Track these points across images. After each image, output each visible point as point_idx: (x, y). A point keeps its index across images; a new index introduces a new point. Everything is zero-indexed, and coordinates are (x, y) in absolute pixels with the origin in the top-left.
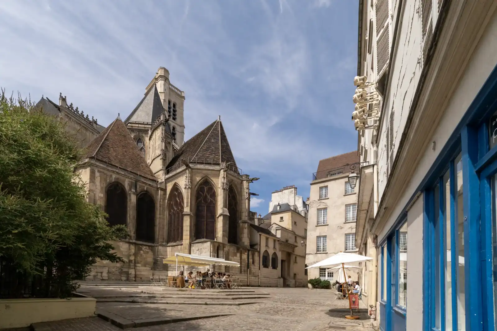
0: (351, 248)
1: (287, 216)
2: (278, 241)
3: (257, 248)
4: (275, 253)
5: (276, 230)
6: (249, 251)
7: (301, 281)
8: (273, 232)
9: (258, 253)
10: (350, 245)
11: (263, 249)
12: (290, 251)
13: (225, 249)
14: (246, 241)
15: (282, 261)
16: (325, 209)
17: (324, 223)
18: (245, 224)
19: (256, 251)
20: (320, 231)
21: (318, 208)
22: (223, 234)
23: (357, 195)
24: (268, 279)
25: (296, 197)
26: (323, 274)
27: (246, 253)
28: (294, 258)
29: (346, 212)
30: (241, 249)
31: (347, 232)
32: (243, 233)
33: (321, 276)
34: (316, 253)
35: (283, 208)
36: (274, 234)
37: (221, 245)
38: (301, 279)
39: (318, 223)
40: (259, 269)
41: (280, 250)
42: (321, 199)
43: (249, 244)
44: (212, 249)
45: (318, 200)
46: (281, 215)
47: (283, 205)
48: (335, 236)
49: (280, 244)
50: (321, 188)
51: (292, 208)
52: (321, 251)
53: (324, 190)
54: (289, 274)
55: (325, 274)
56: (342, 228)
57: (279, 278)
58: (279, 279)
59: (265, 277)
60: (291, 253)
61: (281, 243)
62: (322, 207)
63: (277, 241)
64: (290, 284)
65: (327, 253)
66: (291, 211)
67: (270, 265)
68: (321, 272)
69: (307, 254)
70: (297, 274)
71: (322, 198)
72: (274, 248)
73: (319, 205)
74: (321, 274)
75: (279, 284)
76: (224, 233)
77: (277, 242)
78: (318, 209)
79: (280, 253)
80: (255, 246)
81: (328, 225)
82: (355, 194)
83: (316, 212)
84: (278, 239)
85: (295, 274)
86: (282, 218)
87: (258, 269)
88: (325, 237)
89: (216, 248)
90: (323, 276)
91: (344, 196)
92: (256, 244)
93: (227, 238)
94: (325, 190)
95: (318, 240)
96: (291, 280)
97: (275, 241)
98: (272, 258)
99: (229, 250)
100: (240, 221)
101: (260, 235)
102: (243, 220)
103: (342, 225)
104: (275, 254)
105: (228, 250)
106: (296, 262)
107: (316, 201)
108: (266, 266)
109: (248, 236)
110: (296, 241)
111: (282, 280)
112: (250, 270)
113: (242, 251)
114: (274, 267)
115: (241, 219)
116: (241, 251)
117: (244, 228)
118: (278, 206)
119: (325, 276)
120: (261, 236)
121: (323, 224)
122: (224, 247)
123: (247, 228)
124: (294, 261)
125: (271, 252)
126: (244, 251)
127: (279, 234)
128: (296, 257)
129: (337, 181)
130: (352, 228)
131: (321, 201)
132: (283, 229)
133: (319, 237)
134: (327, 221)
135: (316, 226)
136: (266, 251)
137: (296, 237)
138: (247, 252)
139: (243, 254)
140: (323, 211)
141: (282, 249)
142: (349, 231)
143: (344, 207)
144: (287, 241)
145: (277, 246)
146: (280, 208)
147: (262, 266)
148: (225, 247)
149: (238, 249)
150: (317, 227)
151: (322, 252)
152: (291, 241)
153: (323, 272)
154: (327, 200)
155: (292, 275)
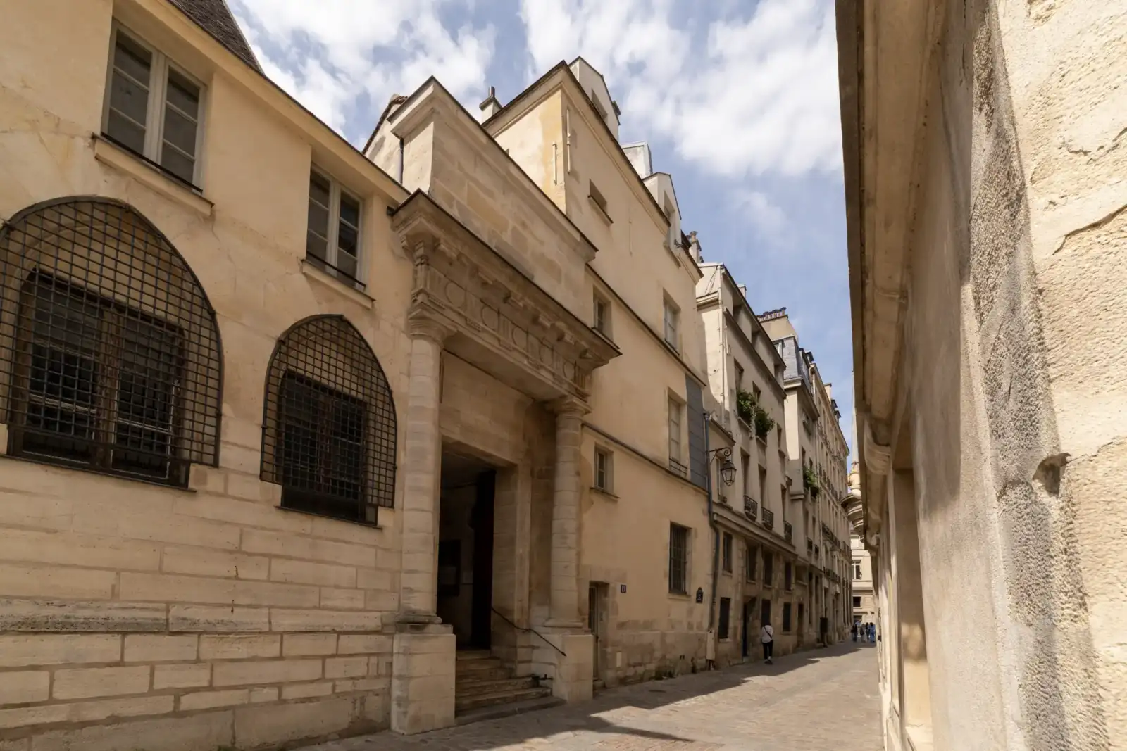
7: (648, 637)
28: (590, 456)
38: (648, 625)
54: (542, 588)
64: (551, 671)
70: (615, 586)
75: (403, 702)
85: (598, 590)
96: (556, 638)
106: (602, 487)
124: (592, 479)
128: (603, 457)
137: (601, 297)
155: (569, 592)
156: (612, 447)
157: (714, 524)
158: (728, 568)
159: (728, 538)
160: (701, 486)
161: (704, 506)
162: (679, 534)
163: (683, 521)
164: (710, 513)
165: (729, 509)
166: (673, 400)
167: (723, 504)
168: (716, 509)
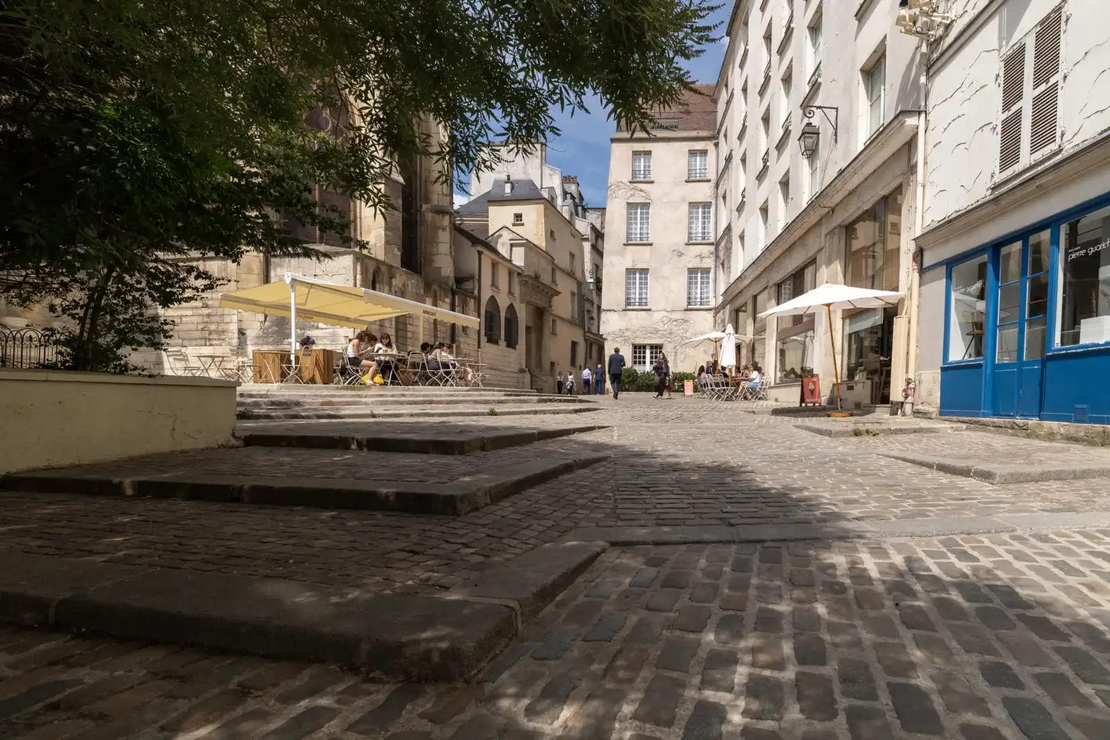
0: (699, 300)
1: (533, 214)
2: (519, 274)
3: (474, 289)
4: (512, 304)
5: (512, 245)
6: (454, 293)
8: (503, 250)
9: (475, 301)
10: (696, 294)
11: (486, 295)
12: (543, 304)
13: (394, 280)
14: (445, 265)
15: (528, 328)
16: (646, 206)
17: (641, 239)
18: (441, 216)
19: (470, 297)
20: (634, 258)
21: (630, 201)
22: (386, 235)
23: (712, 184)
24: (498, 373)
25: (544, 167)
26: (640, 357)
27: (448, 300)
28: (551, 323)
29: (691, 219)
30: (435, 287)
31: (691, 266)
32: (434, 241)
33: (635, 363)
34: (624, 308)
35: (520, 192)
36: (507, 255)
37: (384, 269)
39: (628, 239)
40: (479, 347)
41: (522, 300)
42: (635, 180)
43: (452, 275)
44: (359, 277)
45: (630, 182)
46: (517, 209)
47: (518, 182)
48: (666, 270)
49: (524, 283)
50: (636, 153)
51: (546, 195)
52: (635, 305)
53: (642, 160)
54: (540, 363)
55: (644, 357)
56: (681, 254)
57: (522, 371)
58: (520, 375)
59: (491, 369)
60: (545, 308)
61: (527, 282)
62: (638, 199)
63: (516, 274)
64: (543, 387)
65: (650, 310)
66: (543, 201)
67: (503, 337)
68: (635, 353)
69: (604, 310)
70: (557, 362)
71: (638, 179)
72: (510, 293)
73: (632, 195)
74: (635, 357)
75: (522, 388)
76: (388, 233)
77: (516, 280)
78: (628, 204)
79: (523, 306)
80: (466, 283)
81: (651, 245)
82: (709, 181)
83: (625, 212)
84: (519, 271)
85: (552, 364)
86: (518, 217)
87: (477, 347)
88: (644, 271)
89: (371, 277)
90: (640, 363)
91: (687, 182)
92: (472, 278)
93: (399, 251)
94: (645, 162)
95: (629, 279)
96: (544, 378)
97: (510, 273)
98: (506, 319)
99: (404, 285)
100: (424, 207)
101: (480, 253)
102: (435, 205)
103: (683, 248)
104: (511, 308)
105: (400, 286)
106: (554, 334)
107: (625, 184)
108: (492, 340)
109: (451, 253)
110: (554, 281)
111: (527, 377)
112: (458, 347)
113: (438, 293)
114: (511, 343)
115: (427, 200)
116: (435, 292)
117: (439, 228)
118: (506, 183)
119: (644, 363)
120: (483, 256)
121: (639, 242)
122: (392, 277)
123: (448, 229)
124: (551, 332)
125: (503, 302)
126: (442, 292)
127: (519, 257)
128: (554, 321)
129: (672, 144)
130: (701, 257)
131: (635, 185)
132: (529, 246)
133: (630, 272)
134: (648, 234)
135: (625, 245)
136: (492, 298)
137: (553, 270)
138: (450, 295)
139: (441, 300)
140: (639, 211)
141: (528, 298)
142: (695, 263)
143: (686, 207)
144: (537, 277)
145: (517, 289)
146: (512, 188)
147: (484, 339)
148: (395, 278)
149: (428, 286)
150: (628, 247)
151: (636, 307)
152: (546, 278)
153: (640, 353)
154: (650, 185)
155: (547, 366)
156: (556, 319)
157: (586, 340)
158: (591, 357)
159: (591, 345)
160: (581, 325)
161: (582, 333)
162: (574, 344)
163: (576, 340)
164: (585, 336)
165: (592, 333)
166: (573, 294)
167: (589, 331)
168: (587, 334)
